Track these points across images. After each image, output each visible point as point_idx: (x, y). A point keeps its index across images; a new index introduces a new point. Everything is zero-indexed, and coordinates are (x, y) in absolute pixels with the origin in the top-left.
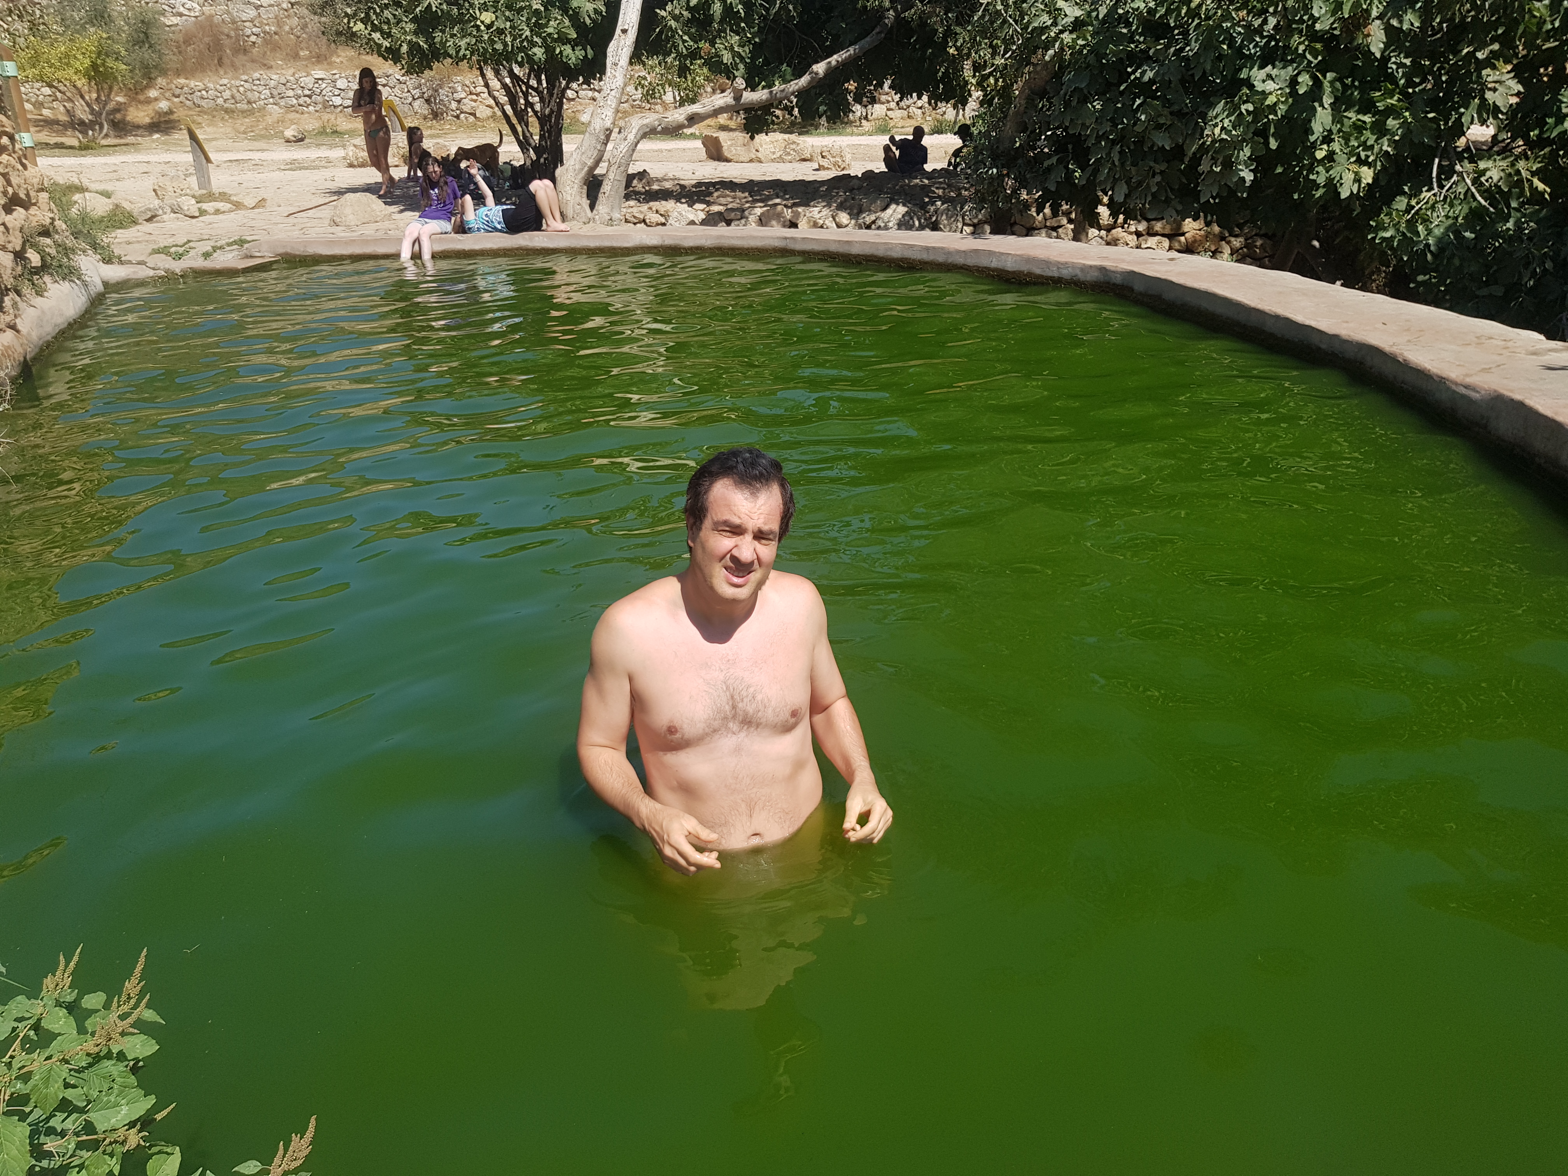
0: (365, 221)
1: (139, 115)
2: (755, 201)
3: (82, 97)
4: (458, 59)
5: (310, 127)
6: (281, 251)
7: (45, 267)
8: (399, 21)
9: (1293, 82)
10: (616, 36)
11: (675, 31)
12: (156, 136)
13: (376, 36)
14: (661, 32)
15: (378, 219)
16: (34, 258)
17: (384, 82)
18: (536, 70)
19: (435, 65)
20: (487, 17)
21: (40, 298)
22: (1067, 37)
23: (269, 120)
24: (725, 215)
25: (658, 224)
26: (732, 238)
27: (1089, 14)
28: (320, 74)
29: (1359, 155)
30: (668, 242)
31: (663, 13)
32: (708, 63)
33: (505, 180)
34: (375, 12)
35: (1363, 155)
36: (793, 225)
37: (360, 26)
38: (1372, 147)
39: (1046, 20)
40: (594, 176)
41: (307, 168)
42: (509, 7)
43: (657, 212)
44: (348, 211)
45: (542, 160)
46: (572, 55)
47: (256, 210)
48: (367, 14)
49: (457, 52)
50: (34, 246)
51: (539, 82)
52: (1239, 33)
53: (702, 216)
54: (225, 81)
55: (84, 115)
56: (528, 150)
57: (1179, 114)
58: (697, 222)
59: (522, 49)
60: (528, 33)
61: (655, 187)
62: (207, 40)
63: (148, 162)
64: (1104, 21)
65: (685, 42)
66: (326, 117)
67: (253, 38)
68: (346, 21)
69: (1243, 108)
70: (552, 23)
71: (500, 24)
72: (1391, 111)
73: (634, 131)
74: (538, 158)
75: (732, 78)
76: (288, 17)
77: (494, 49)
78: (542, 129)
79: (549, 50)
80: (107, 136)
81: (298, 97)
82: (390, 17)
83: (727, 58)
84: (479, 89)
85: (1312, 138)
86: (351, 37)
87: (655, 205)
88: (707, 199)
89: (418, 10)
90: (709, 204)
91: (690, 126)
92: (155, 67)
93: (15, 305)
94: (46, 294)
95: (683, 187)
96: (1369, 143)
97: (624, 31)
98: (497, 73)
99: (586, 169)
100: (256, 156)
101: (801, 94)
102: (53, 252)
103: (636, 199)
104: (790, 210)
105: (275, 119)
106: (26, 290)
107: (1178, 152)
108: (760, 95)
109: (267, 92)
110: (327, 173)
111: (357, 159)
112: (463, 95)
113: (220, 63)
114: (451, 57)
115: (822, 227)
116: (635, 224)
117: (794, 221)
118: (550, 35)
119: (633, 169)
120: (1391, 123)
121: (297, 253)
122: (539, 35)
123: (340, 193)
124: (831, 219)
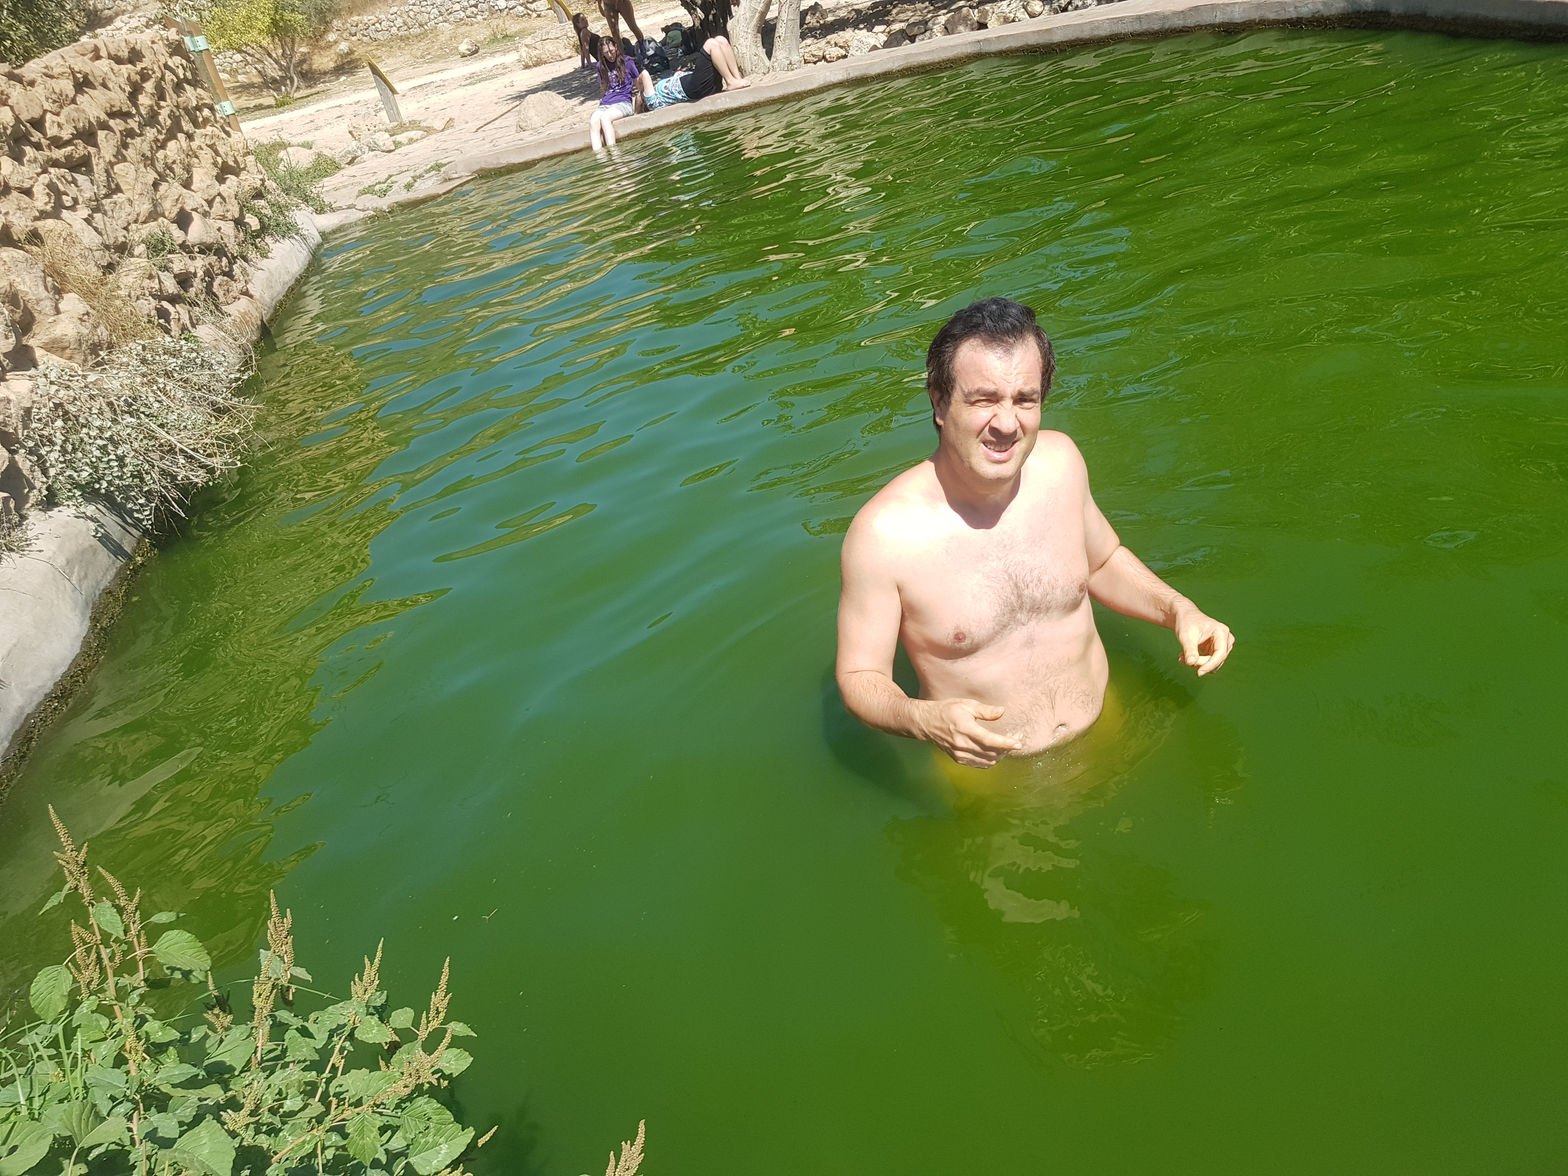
0: (549, 120)
1: (324, 61)
2: (937, 9)
3: (270, 55)
5: (481, 37)
6: (477, 167)
7: (264, 229)
12: (343, 78)
15: (562, 115)
16: (253, 222)
21: (265, 260)
24: (907, 31)
25: (838, 58)
26: (920, 54)
30: (854, 74)
36: (982, 26)
40: (766, 22)
41: (485, 79)
43: (836, 44)
44: (532, 113)
47: (446, 132)
50: (250, 210)
53: (883, 38)
55: (274, 72)
56: (695, 10)
58: (879, 46)
61: (830, 18)
63: (340, 106)
74: (707, 16)
80: (298, 88)
87: (833, 38)
88: (886, 18)
90: (888, 23)
92: (329, 10)
93: (244, 272)
94: (270, 255)
95: (858, 12)
99: (757, 15)
100: (436, 77)
102: (268, 212)
103: (812, 36)
104: (976, 11)
105: (448, 37)
106: (252, 254)
109: (435, 10)
110: (505, 80)
111: (531, 59)
115: (1013, 21)
116: (815, 63)
117: (982, 21)
119: (805, 5)
121: (491, 167)
123: (521, 97)
124: (1023, 10)
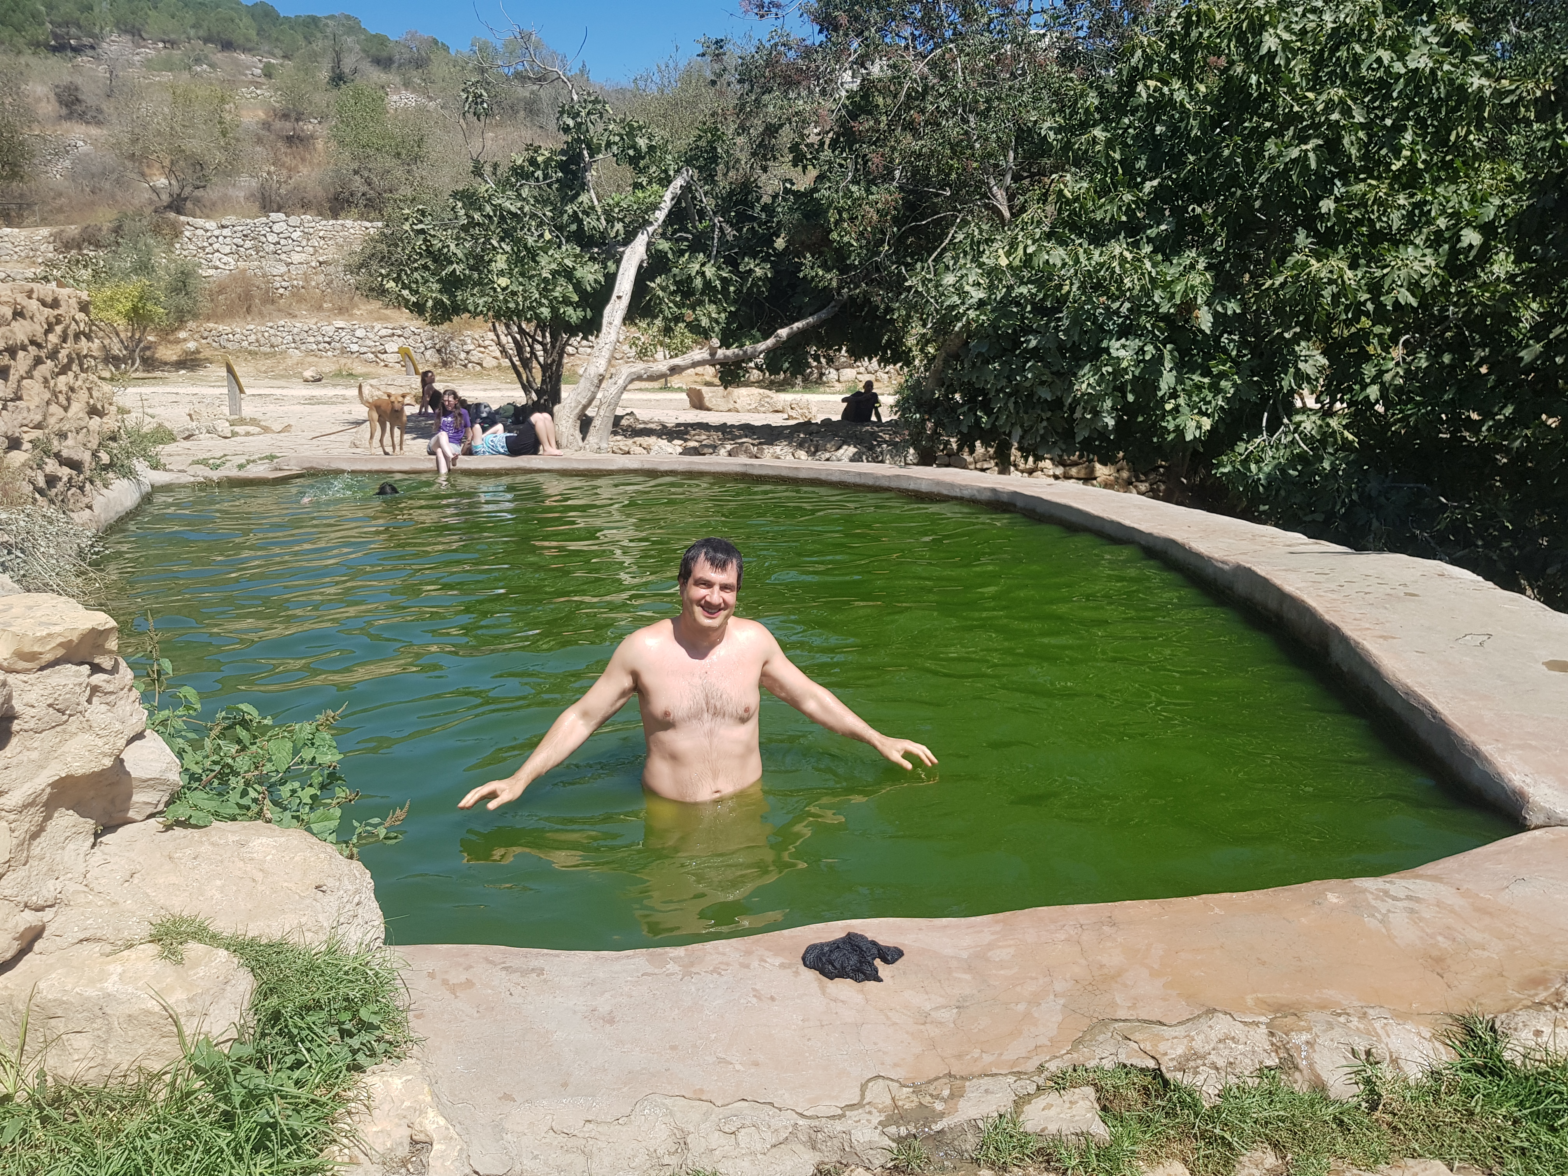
1: (168, 353)
2: (725, 439)
4: (475, 314)
5: (327, 370)
8: (427, 281)
9: (1141, 350)
10: (612, 301)
11: (661, 300)
12: (183, 372)
13: (406, 293)
14: (650, 300)
17: (399, 332)
18: (542, 325)
19: (455, 319)
20: (503, 281)
22: (972, 314)
23: (289, 362)
24: (700, 449)
25: (640, 454)
26: (705, 465)
27: (989, 297)
28: (340, 324)
29: (1200, 408)
30: (649, 467)
31: (652, 285)
32: (689, 325)
33: (508, 418)
34: (406, 274)
35: (1204, 408)
36: (758, 457)
37: (392, 284)
38: (1210, 402)
39: (956, 299)
40: (586, 415)
41: (325, 404)
42: (522, 274)
43: (640, 445)
45: (542, 401)
46: (573, 315)
47: (283, 434)
48: (399, 276)
49: (476, 309)
51: (544, 337)
52: (1101, 314)
53: (680, 450)
54: (252, 327)
56: (531, 393)
57: (1058, 374)
58: (674, 454)
59: (531, 308)
60: (537, 296)
61: (641, 426)
62: (239, 290)
63: (177, 393)
64: (1001, 302)
65: (669, 308)
66: (343, 361)
67: (281, 291)
68: (380, 279)
69: (1104, 370)
70: (558, 288)
71: (514, 288)
72: (1223, 375)
73: (623, 377)
74: (539, 399)
75: (707, 337)
76: (316, 274)
77: (507, 308)
78: (544, 375)
79: (554, 310)
80: (136, 370)
81: (318, 343)
82: (419, 277)
83: (705, 322)
84: (487, 343)
85: (1160, 394)
86: (382, 292)
87: (639, 440)
88: (684, 436)
89: (444, 273)
90: (686, 440)
91: (671, 375)
92: (189, 312)
95: (664, 427)
96: (1208, 399)
97: (619, 297)
98: (508, 326)
99: (580, 407)
100: (276, 391)
101: (769, 351)
103: (623, 435)
104: (755, 447)
105: (295, 361)
106: (98, 481)
107: (1058, 403)
108: (733, 351)
109: (290, 337)
110: (345, 408)
112: (472, 347)
113: (248, 311)
114: (469, 312)
115: (781, 459)
116: (620, 454)
117: (758, 454)
118: (555, 298)
119: (619, 412)
120: (1223, 383)
121: (320, 468)
122: (546, 297)
124: (791, 455)
